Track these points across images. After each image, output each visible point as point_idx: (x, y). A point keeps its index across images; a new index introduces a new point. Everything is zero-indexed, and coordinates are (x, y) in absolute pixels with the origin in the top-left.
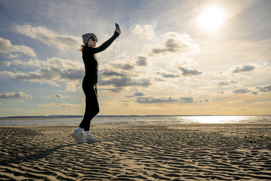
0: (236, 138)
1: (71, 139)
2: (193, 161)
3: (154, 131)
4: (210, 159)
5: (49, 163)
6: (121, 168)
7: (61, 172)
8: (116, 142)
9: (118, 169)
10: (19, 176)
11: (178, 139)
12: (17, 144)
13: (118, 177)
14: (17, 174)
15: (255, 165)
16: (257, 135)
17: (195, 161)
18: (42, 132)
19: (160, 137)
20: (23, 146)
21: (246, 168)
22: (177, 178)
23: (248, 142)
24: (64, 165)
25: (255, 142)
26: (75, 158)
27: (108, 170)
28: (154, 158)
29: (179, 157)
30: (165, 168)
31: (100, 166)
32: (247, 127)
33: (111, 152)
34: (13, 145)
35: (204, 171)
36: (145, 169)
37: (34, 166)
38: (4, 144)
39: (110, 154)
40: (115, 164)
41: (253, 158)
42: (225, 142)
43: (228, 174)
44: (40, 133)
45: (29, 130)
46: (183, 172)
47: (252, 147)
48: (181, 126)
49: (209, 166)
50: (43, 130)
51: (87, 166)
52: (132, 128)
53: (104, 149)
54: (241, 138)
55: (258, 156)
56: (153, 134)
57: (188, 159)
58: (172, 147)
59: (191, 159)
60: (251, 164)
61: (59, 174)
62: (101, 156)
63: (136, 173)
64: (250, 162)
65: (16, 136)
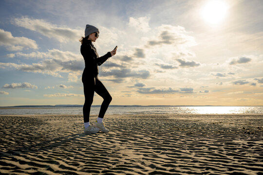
0: (234, 129)
1: (75, 129)
2: (191, 152)
3: (155, 121)
4: (206, 149)
5: (52, 152)
6: (120, 158)
7: (63, 161)
8: (118, 132)
9: (117, 158)
10: (24, 164)
11: (178, 130)
12: (24, 133)
13: (117, 166)
14: (22, 162)
15: (250, 157)
16: (255, 127)
17: (192, 152)
18: (49, 121)
19: (160, 127)
20: (30, 135)
21: (240, 159)
22: (172, 168)
23: (246, 132)
24: (67, 154)
25: (252, 133)
26: (77, 147)
27: (108, 159)
28: (153, 149)
29: (177, 147)
30: (163, 158)
31: (101, 155)
32: (247, 118)
33: (112, 142)
34: (20, 134)
35: (200, 162)
36: (143, 159)
37: (38, 155)
38: (11, 133)
39: (111, 144)
40: (115, 154)
41: (249, 149)
42: (223, 133)
43: (223, 165)
44: (46, 122)
45: (36, 119)
46: (179, 162)
47: (249, 138)
48: (182, 116)
49: (205, 157)
50: (49, 119)
51: (88, 155)
52: (134, 118)
53: (106, 139)
54: (239, 129)
55: (253, 147)
56: (154, 124)
57: (185, 149)
58: (172, 138)
59: (188, 149)
60: (246, 155)
61: (61, 163)
62: (102, 146)
63: (134, 163)
64: (245, 154)
65: (23, 126)
